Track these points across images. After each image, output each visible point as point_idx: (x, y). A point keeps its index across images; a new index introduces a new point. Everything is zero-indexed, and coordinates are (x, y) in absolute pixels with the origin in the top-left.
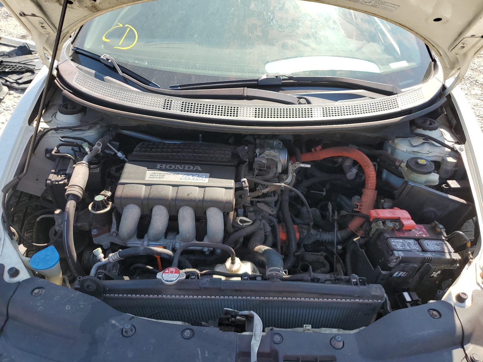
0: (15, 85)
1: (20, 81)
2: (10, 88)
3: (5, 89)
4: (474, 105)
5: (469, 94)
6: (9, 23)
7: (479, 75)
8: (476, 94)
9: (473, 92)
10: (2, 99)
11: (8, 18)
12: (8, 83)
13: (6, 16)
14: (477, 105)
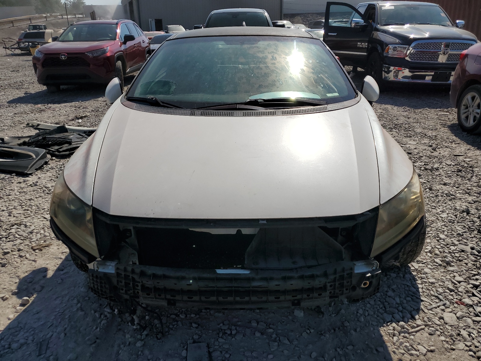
0: (57, 153)
1: (61, 150)
2: (53, 155)
3: (49, 156)
4: (423, 150)
5: (419, 143)
6: (43, 115)
7: (428, 131)
8: (425, 143)
9: (423, 142)
10: (48, 162)
11: (41, 112)
12: (51, 152)
13: (40, 111)
14: (425, 150)
